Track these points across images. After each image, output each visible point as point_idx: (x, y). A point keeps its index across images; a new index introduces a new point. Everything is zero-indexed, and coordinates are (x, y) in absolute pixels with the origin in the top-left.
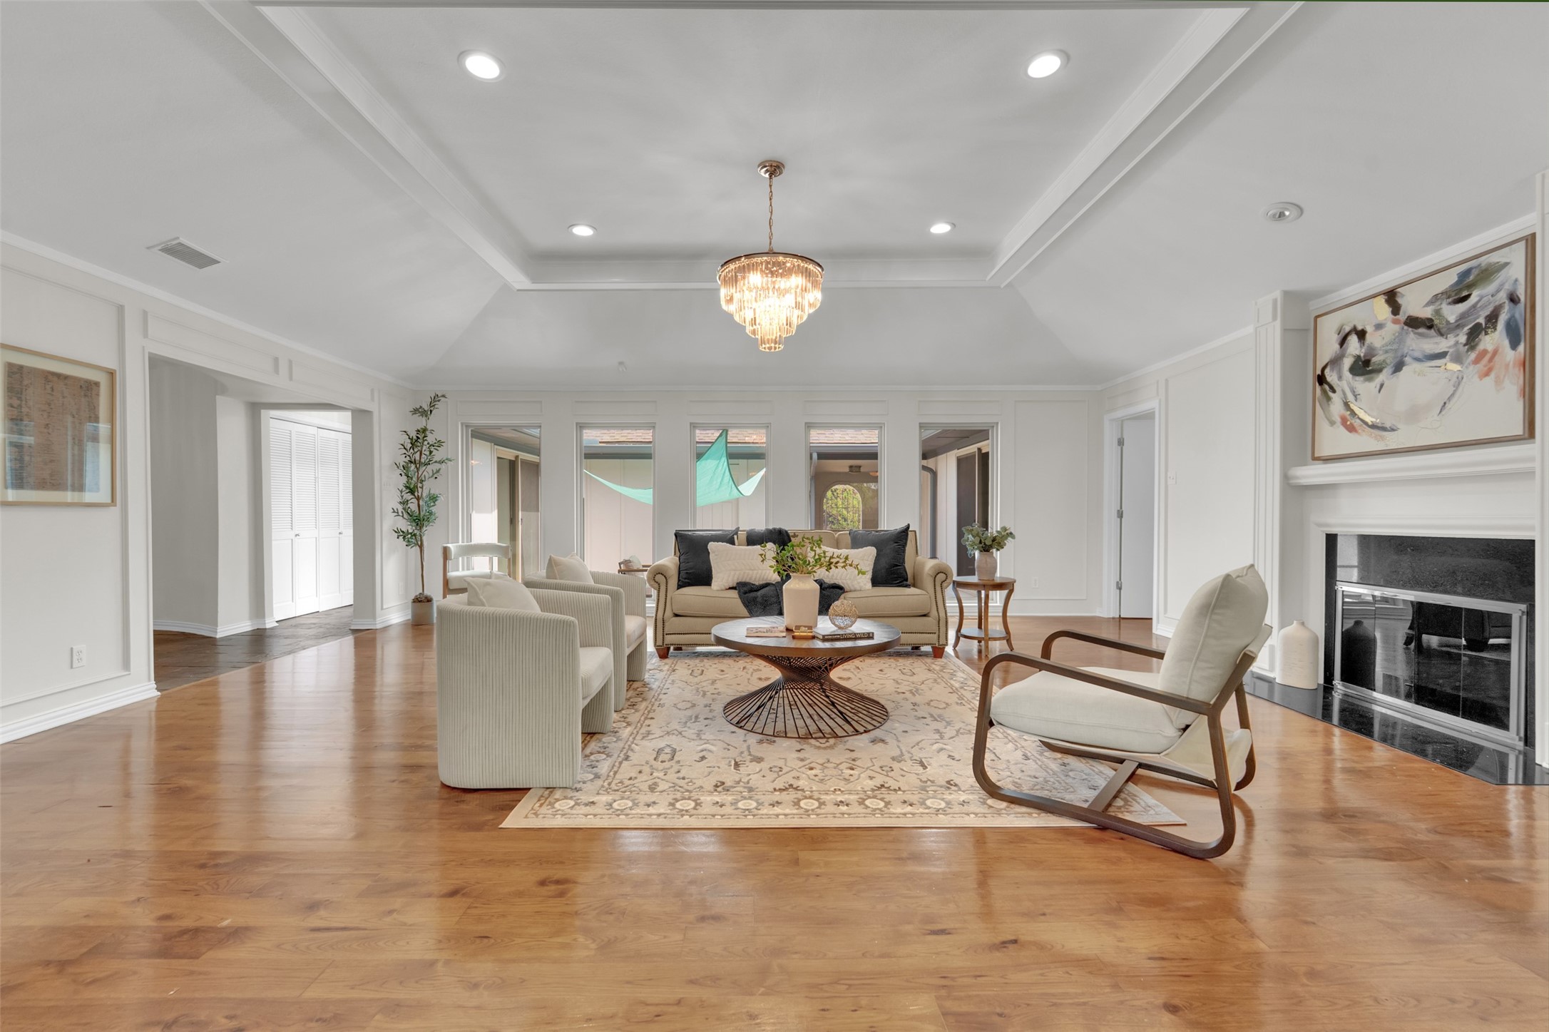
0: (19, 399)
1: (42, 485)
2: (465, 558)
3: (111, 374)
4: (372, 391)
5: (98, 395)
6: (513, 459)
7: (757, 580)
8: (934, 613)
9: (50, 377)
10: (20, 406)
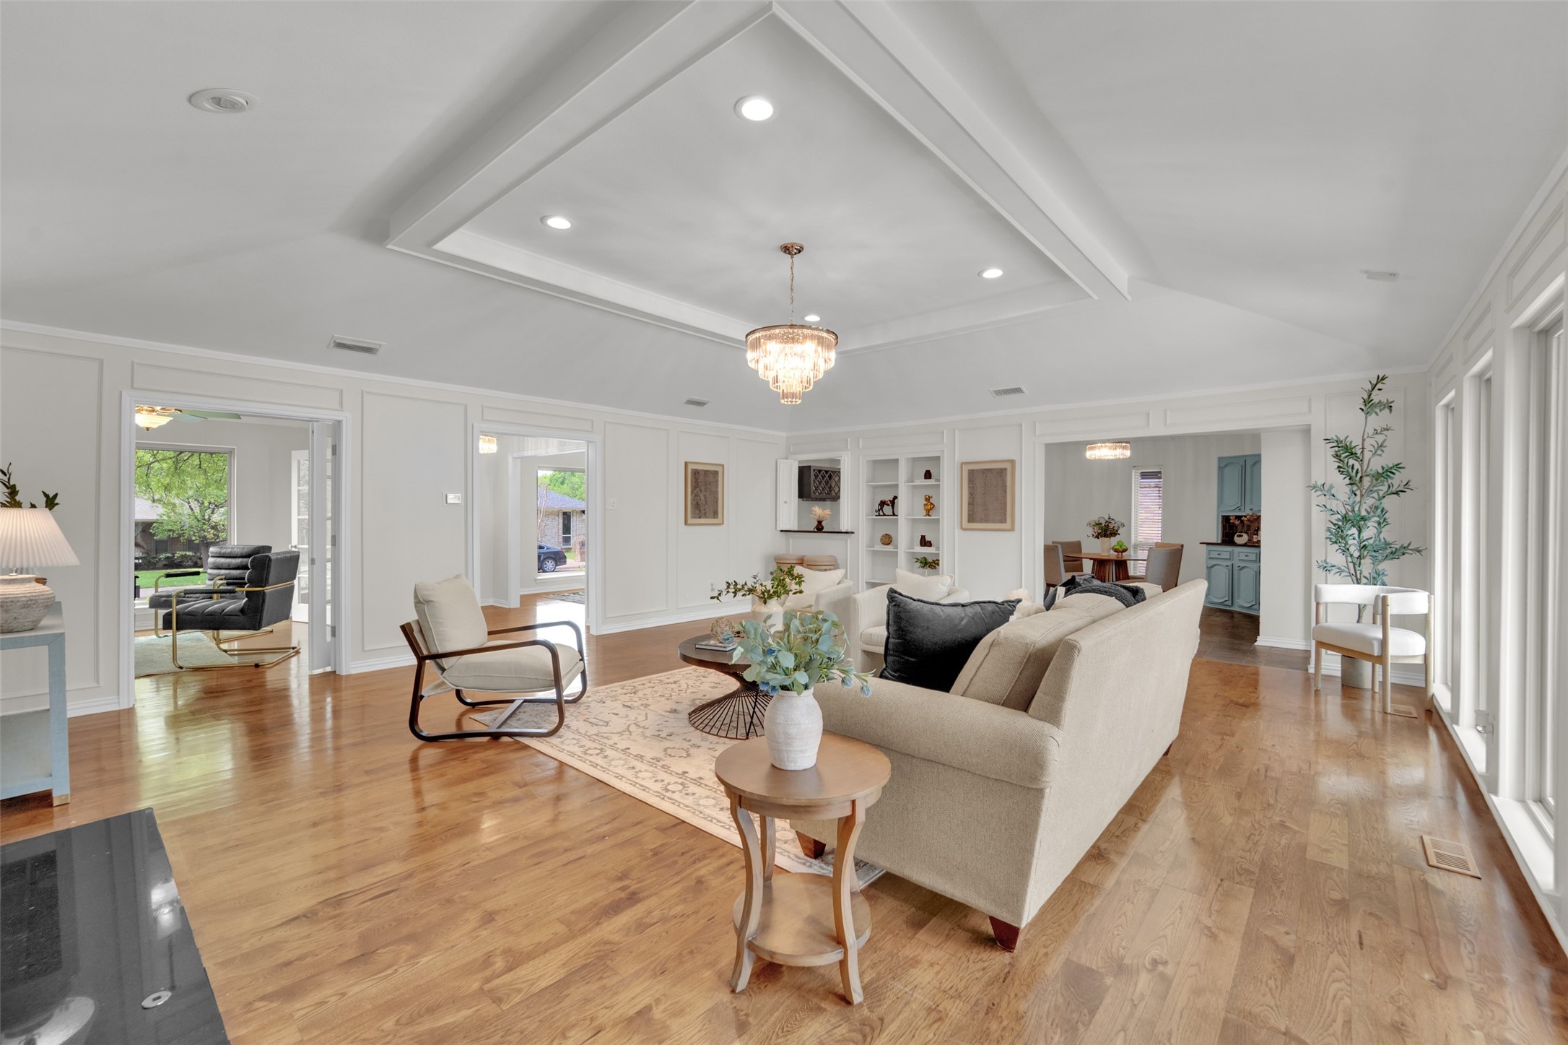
0: (974, 484)
1: (981, 521)
3: (1012, 461)
9: (987, 471)
10: (974, 488)
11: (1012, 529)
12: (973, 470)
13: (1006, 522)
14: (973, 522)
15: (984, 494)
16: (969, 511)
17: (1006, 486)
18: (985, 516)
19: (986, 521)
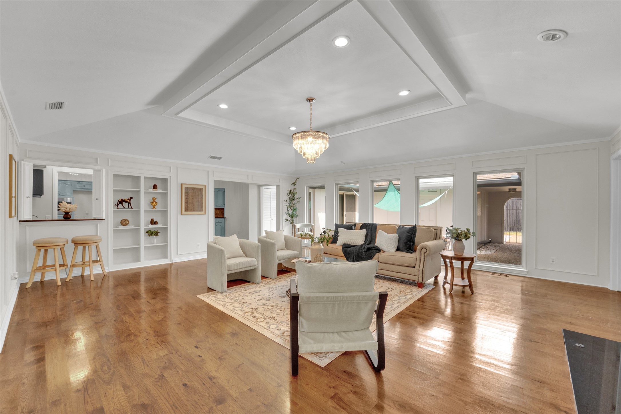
0: (187, 194)
1: (191, 211)
2: (307, 228)
3: (205, 186)
4: (280, 179)
5: (203, 191)
6: (343, 194)
7: (352, 243)
8: (417, 267)
9: (193, 189)
10: (187, 195)
11: (205, 213)
12: (187, 188)
13: (202, 211)
14: (187, 211)
15: (192, 198)
16: (185, 206)
17: (202, 196)
18: (193, 208)
19: (194, 211)
